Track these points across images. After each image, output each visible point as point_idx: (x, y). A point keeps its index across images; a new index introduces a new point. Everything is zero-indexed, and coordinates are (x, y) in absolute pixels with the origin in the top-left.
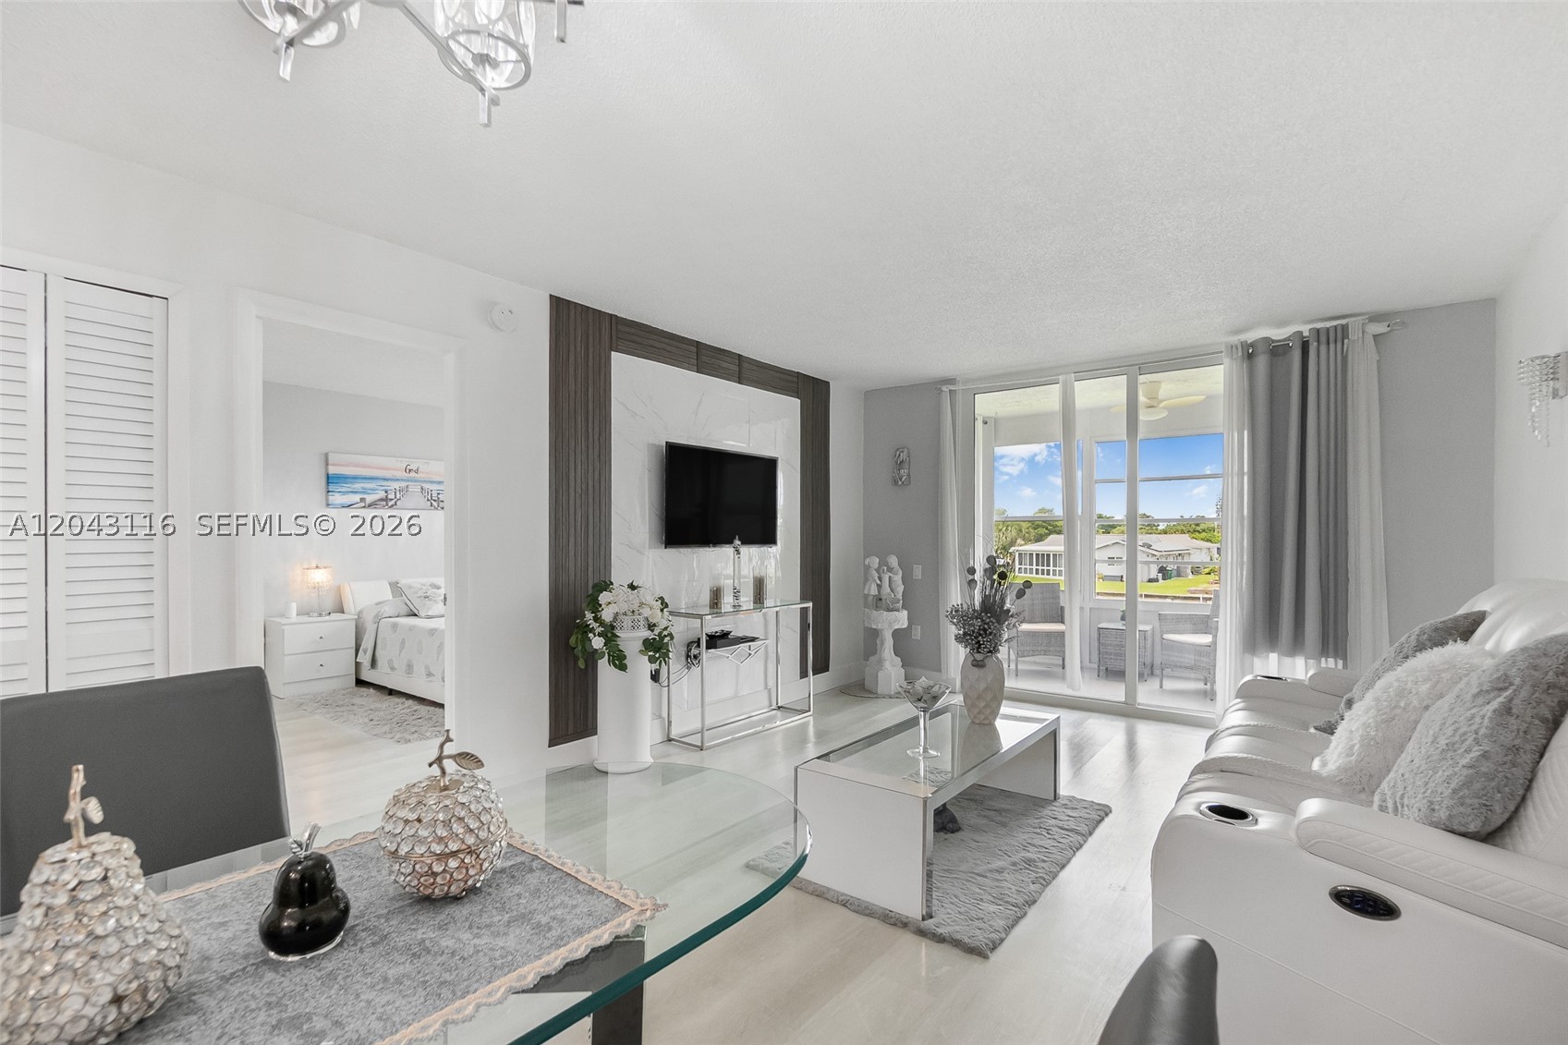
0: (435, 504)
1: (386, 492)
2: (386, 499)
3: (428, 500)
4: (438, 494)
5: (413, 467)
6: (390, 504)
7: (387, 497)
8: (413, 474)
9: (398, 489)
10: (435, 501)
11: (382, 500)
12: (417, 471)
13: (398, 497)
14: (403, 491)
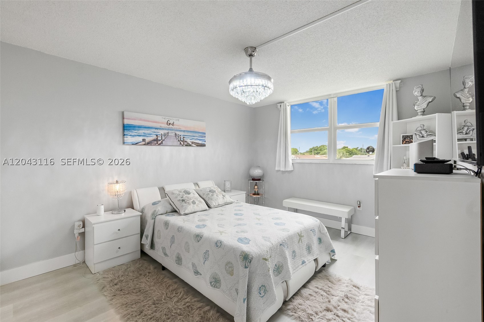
0: (182, 143)
1: (157, 136)
2: (157, 140)
3: (179, 141)
4: (184, 137)
5: (171, 122)
6: (159, 142)
7: (157, 138)
8: (171, 126)
9: (163, 134)
10: (182, 141)
11: (154, 140)
12: (173, 124)
13: (163, 138)
14: (166, 135)
